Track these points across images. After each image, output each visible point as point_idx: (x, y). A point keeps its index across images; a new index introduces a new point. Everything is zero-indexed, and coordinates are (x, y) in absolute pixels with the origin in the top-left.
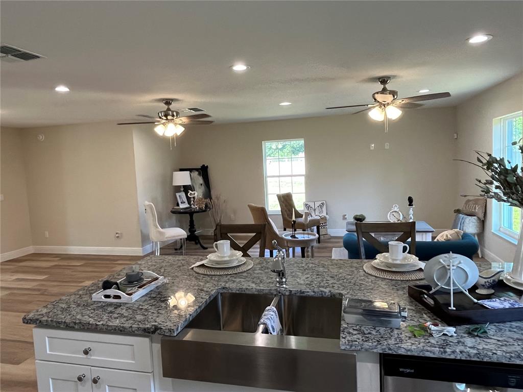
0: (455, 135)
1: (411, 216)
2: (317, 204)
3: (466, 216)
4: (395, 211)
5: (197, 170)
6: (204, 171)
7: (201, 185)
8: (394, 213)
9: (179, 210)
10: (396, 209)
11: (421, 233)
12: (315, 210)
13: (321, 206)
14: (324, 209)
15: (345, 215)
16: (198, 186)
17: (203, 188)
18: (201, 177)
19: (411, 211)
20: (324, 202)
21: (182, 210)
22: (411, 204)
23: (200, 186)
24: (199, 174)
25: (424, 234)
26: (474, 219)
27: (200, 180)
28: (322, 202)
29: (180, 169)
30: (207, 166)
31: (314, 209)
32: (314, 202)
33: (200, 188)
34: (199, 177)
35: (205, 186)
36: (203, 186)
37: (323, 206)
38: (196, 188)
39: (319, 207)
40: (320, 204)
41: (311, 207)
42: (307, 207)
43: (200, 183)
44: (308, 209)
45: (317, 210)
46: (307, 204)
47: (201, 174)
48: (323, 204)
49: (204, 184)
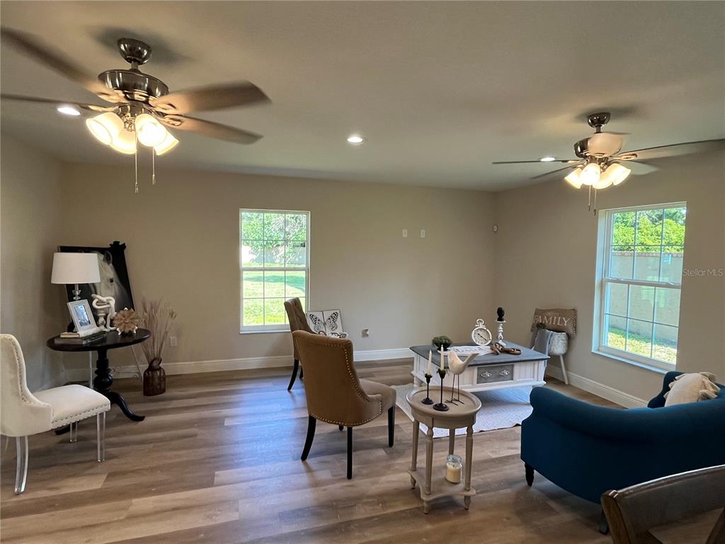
0: (495, 227)
1: (500, 335)
2: (328, 314)
3: (555, 333)
4: (481, 329)
5: (101, 250)
6: (115, 255)
7: (112, 281)
8: (479, 332)
9: (78, 342)
10: (481, 326)
11: (532, 363)
12: (325, 324)
13: (334, 317)
14: (338, 322)
15: (367, 330)
16: (103, 284)
17: (115, 287)
18: (111, 264)
19: (501, 328)
20: (338, 311)
21: (84, 343)
22: (500, 319)
23: (109, 284)
24: (107, 260)
25: (537, 362)
26: (563, 336)
27: (110, 272)
28: (334, 312)
29: (60, 247)
30: (124, 244)
31: (323, 322)
32: (322, 312)
33: (109, 288)
34: (106, 264)
35: (119, 283)
36: (114, 283)
37: (336, 318)
38: (100, 287)
39: (330, 319)
40: (332, 315)
41: (319, 320)
42: (314, 320)
43: (109, 278)
44: (315, 323)
45: (327, 324)
46: (313, 315)
47: (110, 259)
48: (336, 314)
49: (116, 280)
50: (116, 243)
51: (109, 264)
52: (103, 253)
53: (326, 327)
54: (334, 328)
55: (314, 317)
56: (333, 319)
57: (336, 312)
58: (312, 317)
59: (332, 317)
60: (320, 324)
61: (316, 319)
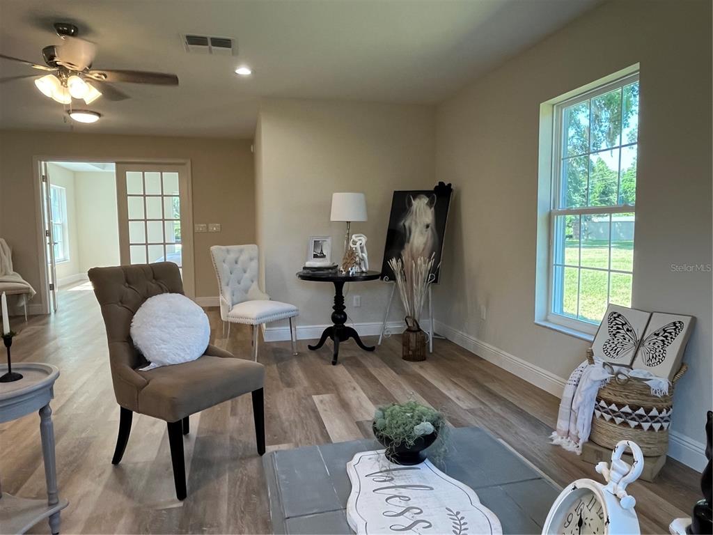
2: (657, 324)
5: (427, 193)
7: (428, 226)
12: (640, 344)
14: (674, 347)
16: (418, 230)
18: (433, 209)
20: (687, 322)
23: (425, 229)
24: (430, 204)
27: (428, 216)
28: (676, 319)
29: (395, 192)
30: (450, 185)
31: (639, 338)
32: (649, 314)
33: (422, 234)
34: (429, 208)
35: (434, 229)
36: (429, 228)
37: (672, 338)
38: (415, 232)
39: (657, 335)
40: (669, 325)
41: (628, 330)
42: (615, 328)
43: (426, 223)
44: (614, 335)
45: (646, 344)
46: (619, 315)
47: (433, 203)
48: (677, 327)
49: (432, 226)
50: (441, 184)
51: (431, 207)
52: (428, 197)
53: (639, 353)
54: (654, 361)
55: (620, 321)
56: (664, 337)
57: (680, 322)
58: (615, 318)
59: (665, 331)
60: (627, 340)
61: (623, 325)
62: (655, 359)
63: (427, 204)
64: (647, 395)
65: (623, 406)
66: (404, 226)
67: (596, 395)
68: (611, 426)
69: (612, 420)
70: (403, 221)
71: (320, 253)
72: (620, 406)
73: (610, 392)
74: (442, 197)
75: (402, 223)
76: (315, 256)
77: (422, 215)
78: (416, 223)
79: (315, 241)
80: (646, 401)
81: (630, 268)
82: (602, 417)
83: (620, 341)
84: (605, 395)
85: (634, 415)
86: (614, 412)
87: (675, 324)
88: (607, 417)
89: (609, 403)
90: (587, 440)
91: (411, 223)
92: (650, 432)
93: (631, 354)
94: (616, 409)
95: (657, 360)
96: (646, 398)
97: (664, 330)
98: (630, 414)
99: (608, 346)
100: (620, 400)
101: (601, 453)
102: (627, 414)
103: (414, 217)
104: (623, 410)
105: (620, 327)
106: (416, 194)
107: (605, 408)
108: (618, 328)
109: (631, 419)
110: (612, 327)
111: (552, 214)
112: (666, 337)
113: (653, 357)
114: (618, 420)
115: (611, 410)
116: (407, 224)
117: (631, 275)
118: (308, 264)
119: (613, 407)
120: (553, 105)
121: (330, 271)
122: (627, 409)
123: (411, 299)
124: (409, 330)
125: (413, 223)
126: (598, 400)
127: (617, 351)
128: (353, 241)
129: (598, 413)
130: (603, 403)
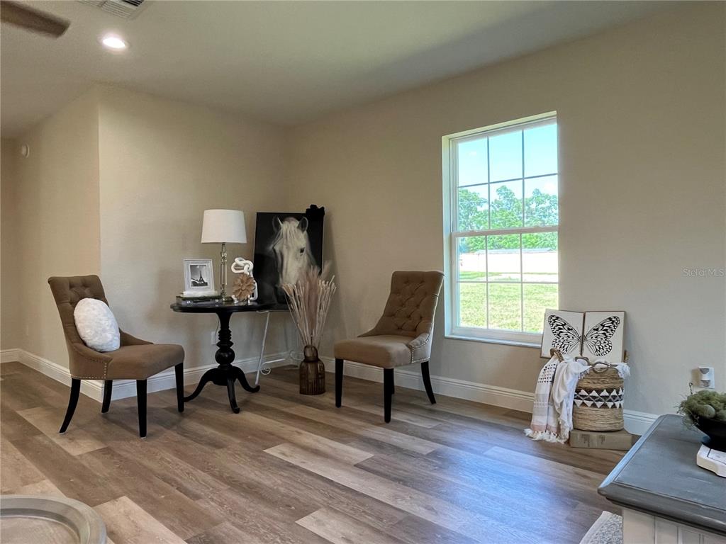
2: (594, 320)
5: (297, 216)
12: (583, 339)
13: (606, 328)
14: (617, 339)
15: (704, 371)
16: (291, 255)
17: (305, 258)
18: (305, 232)
20: (621, 316)
24: (302, 227)
27: (301, 240)
28: (611, 315)
29: (258, 213)
30: (323, 208)
31: (580, 334)
32: (582, 314)
33: (296, 258)
34: (300, 232)
35: (310, 254)
36: (304, 253)
37: (612, 330)
38: (288, 257)
39: (597, 330)
40: (605, 321)
41: (569, 329)
42: (557, 328)
43: (300, 248)
44: (558, 335)
45: (589, 338)
46: (557, 318)
47: (305, 226)
48: (613, 321)
49: (307, 249)
50: (313, 207)
51: (303, 231)
52: (299, 220)
53: (585, 347)
54: (601, 351)
55: (559, 322)
56: (604, 330)
57: (615, 317)
58: (554, 320)
59: (604, 326)
60: (571, 338)
61: (563, 325)
62: (603, 349)
63: (298, 227)
64: (616, 379)
65: (602, 391)
66: (274, 250)
67: (575, 386)
68: (593, 411)
69: (594, 405)
70: (272, 246)
71: (200, 281)
72: (599, 391)
73: (589, 381)
74: (314, 220)
75: (271, 248)
76: (195, 284)
77: (292, 240)
78: (288, 248)
79: (191, 266)
80: (616, 383)
81: (556, 278)
82: (583, 404)
83: (565, 339)
84: (585, 384)
85: (610, 397)
86: (594, 397)
87: (610, 319)
88: (589, 403)
89: (589, 391)
90: (572, 428)
91: (282, 247)
92: (614, 409)
93: (578, 348)
94: (596, 395)
95: (605, 350)
96: (616, 381)
97: (601, 325)
98: (608, 397)
99: (556, 345)
100: (599, 386)
101: (588, 436)
102: (605, 397)
103: (285, 240)
104: (602, 394)
105: (561, 327)
106: (284, 217)
107: (586, 396)
108: (560, 329)
109: (609, 401)
110: (554, 328)
111: (453, 236)
112: (606, 330)
113: (600, 348)
114: (599, 404)
115: (592, 397)
116: (277, 248)
117: (557, 285)
118: (186, 294)
119: (594, 393)
120: (450, 139)
121: (217, 301)
122: (605, 393)
123: (312, 326)
124: (307, 360)
125: (285, 247)
126: (578, 391)
127: (565, 347)
128: (237, 265)
129: (579, 402)
130: (583, 392)
